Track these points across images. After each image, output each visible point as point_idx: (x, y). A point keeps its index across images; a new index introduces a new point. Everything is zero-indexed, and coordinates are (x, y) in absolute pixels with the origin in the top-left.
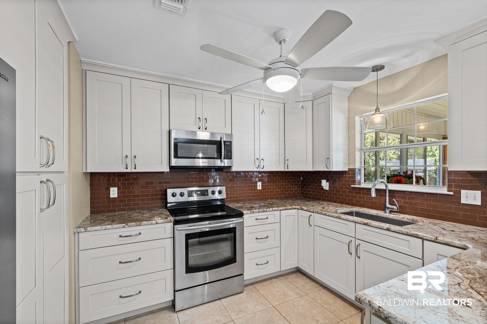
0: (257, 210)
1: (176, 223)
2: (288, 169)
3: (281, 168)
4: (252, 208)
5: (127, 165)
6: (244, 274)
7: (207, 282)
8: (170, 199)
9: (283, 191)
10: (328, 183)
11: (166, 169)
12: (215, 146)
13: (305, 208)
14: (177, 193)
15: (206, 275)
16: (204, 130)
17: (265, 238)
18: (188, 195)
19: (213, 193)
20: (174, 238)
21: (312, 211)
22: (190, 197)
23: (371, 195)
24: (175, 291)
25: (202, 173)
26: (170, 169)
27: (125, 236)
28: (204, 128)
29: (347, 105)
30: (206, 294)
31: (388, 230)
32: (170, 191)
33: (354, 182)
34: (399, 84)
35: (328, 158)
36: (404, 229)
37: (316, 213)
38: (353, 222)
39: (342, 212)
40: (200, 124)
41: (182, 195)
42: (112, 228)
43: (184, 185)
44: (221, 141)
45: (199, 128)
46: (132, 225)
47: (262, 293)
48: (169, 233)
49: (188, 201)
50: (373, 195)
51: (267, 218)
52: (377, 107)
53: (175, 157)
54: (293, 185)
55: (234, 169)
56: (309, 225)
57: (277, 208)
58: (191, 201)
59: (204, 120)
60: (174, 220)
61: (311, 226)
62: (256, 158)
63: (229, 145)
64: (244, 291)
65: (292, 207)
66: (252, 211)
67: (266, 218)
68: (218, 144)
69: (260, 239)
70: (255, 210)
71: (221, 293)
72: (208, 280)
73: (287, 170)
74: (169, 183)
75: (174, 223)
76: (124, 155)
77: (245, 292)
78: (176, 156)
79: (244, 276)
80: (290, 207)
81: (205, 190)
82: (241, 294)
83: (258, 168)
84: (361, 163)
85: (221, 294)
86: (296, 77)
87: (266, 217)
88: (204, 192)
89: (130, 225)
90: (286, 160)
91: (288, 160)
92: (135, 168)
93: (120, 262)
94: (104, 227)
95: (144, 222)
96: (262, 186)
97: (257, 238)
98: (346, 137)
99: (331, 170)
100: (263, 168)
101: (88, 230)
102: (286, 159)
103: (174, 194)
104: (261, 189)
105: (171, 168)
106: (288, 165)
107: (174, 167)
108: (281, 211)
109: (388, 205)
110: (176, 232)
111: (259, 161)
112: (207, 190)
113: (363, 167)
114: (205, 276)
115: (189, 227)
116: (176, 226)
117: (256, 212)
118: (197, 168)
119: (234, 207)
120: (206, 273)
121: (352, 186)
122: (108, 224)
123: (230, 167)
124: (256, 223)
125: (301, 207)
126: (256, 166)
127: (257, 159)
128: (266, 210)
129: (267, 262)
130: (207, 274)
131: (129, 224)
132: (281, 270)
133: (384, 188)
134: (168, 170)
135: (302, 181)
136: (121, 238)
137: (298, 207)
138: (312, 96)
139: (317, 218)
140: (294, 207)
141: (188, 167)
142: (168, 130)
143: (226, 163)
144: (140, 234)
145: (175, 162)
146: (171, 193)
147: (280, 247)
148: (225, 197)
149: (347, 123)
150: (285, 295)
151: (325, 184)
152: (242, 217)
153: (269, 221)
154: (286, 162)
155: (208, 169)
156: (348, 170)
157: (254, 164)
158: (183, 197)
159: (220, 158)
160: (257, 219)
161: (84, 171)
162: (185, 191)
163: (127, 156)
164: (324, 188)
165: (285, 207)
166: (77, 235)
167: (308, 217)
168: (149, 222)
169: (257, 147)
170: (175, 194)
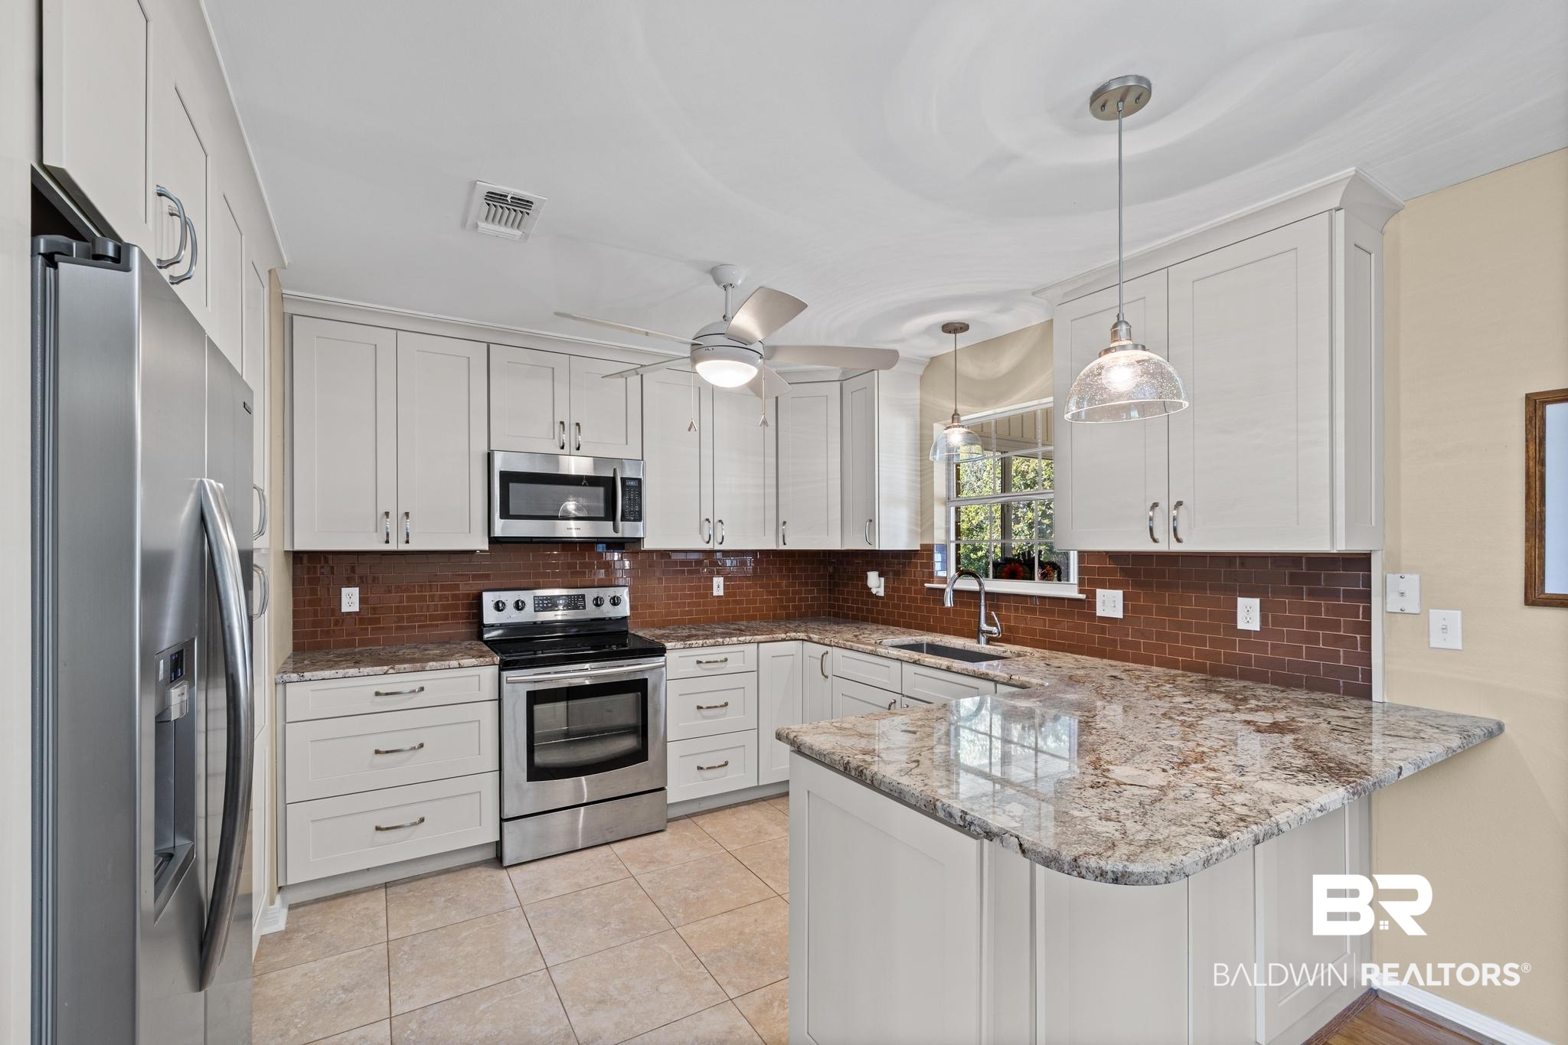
0: (701, 642)
1: (505, 666)
2: (785, 544)
3: (768, 543)
4: (689, 637)
5: (388, 534)
6: (666, 788)
7: (585, 802)
8: (490, 616)
9: (781, 600)
10: (883, 579)
11: (481, 544)
12: (601, 490)
13: (815, 637)
14: (506, 602)
15: (581, 786)
16: (574, 451)
17: (721, 706)
18: (535, 607)
19: (598, 602)
20: (500, 700)
21: (828, 643)
22: (539, 611)
23: (944, 604)
24: (502, 820)
25: (571, 555)
26: (490, 543)
27: (387, 694)
28: (574, 446)
29: (919, 397)
30: (580, 830)
31: (948, 670)
32: (489, 599)
33: (931, 576)
34: (1007, 361)
35: (871, 521)
36: (983, 667)
37: (835, 646)
38: (897, 659)
39: (894, 644)
40: (565, 437)
41: (519, 606)
42: (359, 675)
43: (524, 582)
44: (614, 479)
45: (562, 448)
46: (405, 668)
47: (709, 830)
48: (489, 690)
49: (535, 623)
50: (949, 603)
51: (726, 660)
52: (956, 410)
53: (502, 517)
54: (806, 584)
55: (647, 545)
56: (823, 674)
57: (748, 638)
58: (542, 622)
59: (574, 428)
60: (501, 660)
61: (826, 677)
62: (703, 519)
63: (636, 487)
64: (666, 827)
65: (788, 634)
66: (688, 642)
67: (723, 659)
68: (609, 484)
69: (708, 708)
70: (694, 642)
71: (610, 830)
72: (586, 796)
73: (782, 547)
74: (487, 577)
75: (499, 667)
76: (381, 511)
77: (669, 830)
78: (505, 514)
79: (666, 793)
80: (783, 636)
81: (578, 596)
82: (659, 835)
83: (708, 542)
84: (948, 531)
85: (611, 832)
86: (753, 364)
87: (722, 657)
88: (574, 601)
89: (399, 669)
90: (780, 524)
91: (785, 523)
92: (407, 542)
93: (377, 752)
94: (341, 672)
95: (431, 664)
96: (726, 587)
97: (699, 708)
98: (916, 470)
99: (877, 548)
100: (721, 543)
101: (306, 678)
102: (781, 522)
103: (500, 605)
104: (722, 594)
105: (494, 541)
106: (784, 536)
107: (500, 540)
108: (761, 645)
109: (984, 627)
110: (506, 687)
111: (711, 526)
112: (583, 596)
113: (951, 542)
114: (579, 789)
115: (535, 675)
116: (505, 674)
117: (696, 645)
118: (557, 543)
119: (648, 637)
120: (581, 781)
121: (927, 585)
122: (348, 667)
123: (639, 540)
124: (698, 671)
125: (807, 636)
126: (703, 537)
127: (707, 520)
128: (723, 642)
129: (723, 763)
130: (584, 782)
131: (397, 666)
132: (760, 784)
133: (976, 587)
134: (486, 547)
135: (831, 576)
136: (379, 699)
137: (802, 635)
138: (841, 371)
139: (840, 659)
140: (793, 635)
141: (534, 540)
142: (486, 451)
143: (627, 529)
144: (422, 689)
145: (502, 528)
146: (493, 603)
147: (758, 729)
148: (628, 613)
149: (919, 437)
150: (759, 832)
151: (875, 583)
152: (663, 656)
153: (729, 667)
154: (781, 527)
155: (587, 545)
156: (919, 549)
157: (700, 533)
158: (522, 612)
159: (614, 519)
160: (699, 662)
161: (288, 548)
162: (527, 597)
163: (387, 514)
164: (874, 591)
165: (771, 636)
166: (280, 688)
167: (820, 657)
168: (443, 663)
169: (707, 491)
170: (503, 603)
